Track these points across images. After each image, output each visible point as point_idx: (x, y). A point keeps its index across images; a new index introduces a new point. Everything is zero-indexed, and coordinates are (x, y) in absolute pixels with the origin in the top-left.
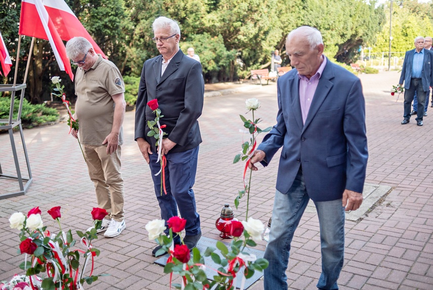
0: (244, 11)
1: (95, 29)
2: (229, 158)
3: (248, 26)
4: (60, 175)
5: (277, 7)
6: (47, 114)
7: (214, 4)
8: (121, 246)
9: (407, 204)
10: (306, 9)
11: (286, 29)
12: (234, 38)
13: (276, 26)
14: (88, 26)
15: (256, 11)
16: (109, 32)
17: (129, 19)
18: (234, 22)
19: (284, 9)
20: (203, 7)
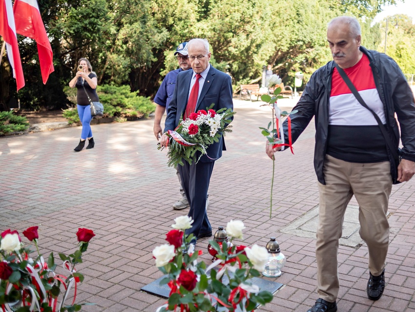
0: (236, 21)
1: (74, 30)
2: (219, 178)
3: (240, 37)
4: (31, 191)
5: (271, 19)
6: (15, 123)
7: (205, 12)
8: (103, 271)
9: (406, 230)
10: (301, 23)
11: (279, 43)
12: (224, 49)
13: (269, 39)
14: (65, 27)
15: (248, 22)
16: (89, 35)
17: (111, 22)
18: (225, 32)
19: (278, 22)
20: (193, 14)
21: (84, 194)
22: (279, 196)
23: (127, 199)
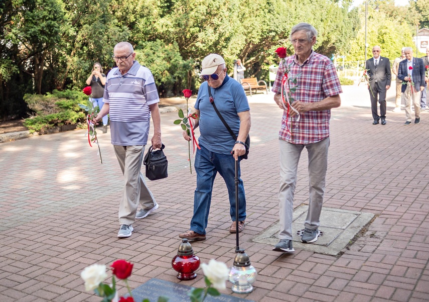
0: (202, 15)
1: (30, 35)
2: (186, 183)
3: (207, 32)
5: (239, 10)
7: (168, 7)
8: (58, 292)
9: (394, 234)
10: (272, 13)
11: (250, 35)
12: (190, 45)
13: (238, 31)
14: (22, 32)
15: (215, 15)
16: (47, 39)
17: (70, 24)
18: (191, 27)
19: (247, 12)
20: (155, 10)
21: (42, 207)
22: (252, 202)
23: (87, 212)
